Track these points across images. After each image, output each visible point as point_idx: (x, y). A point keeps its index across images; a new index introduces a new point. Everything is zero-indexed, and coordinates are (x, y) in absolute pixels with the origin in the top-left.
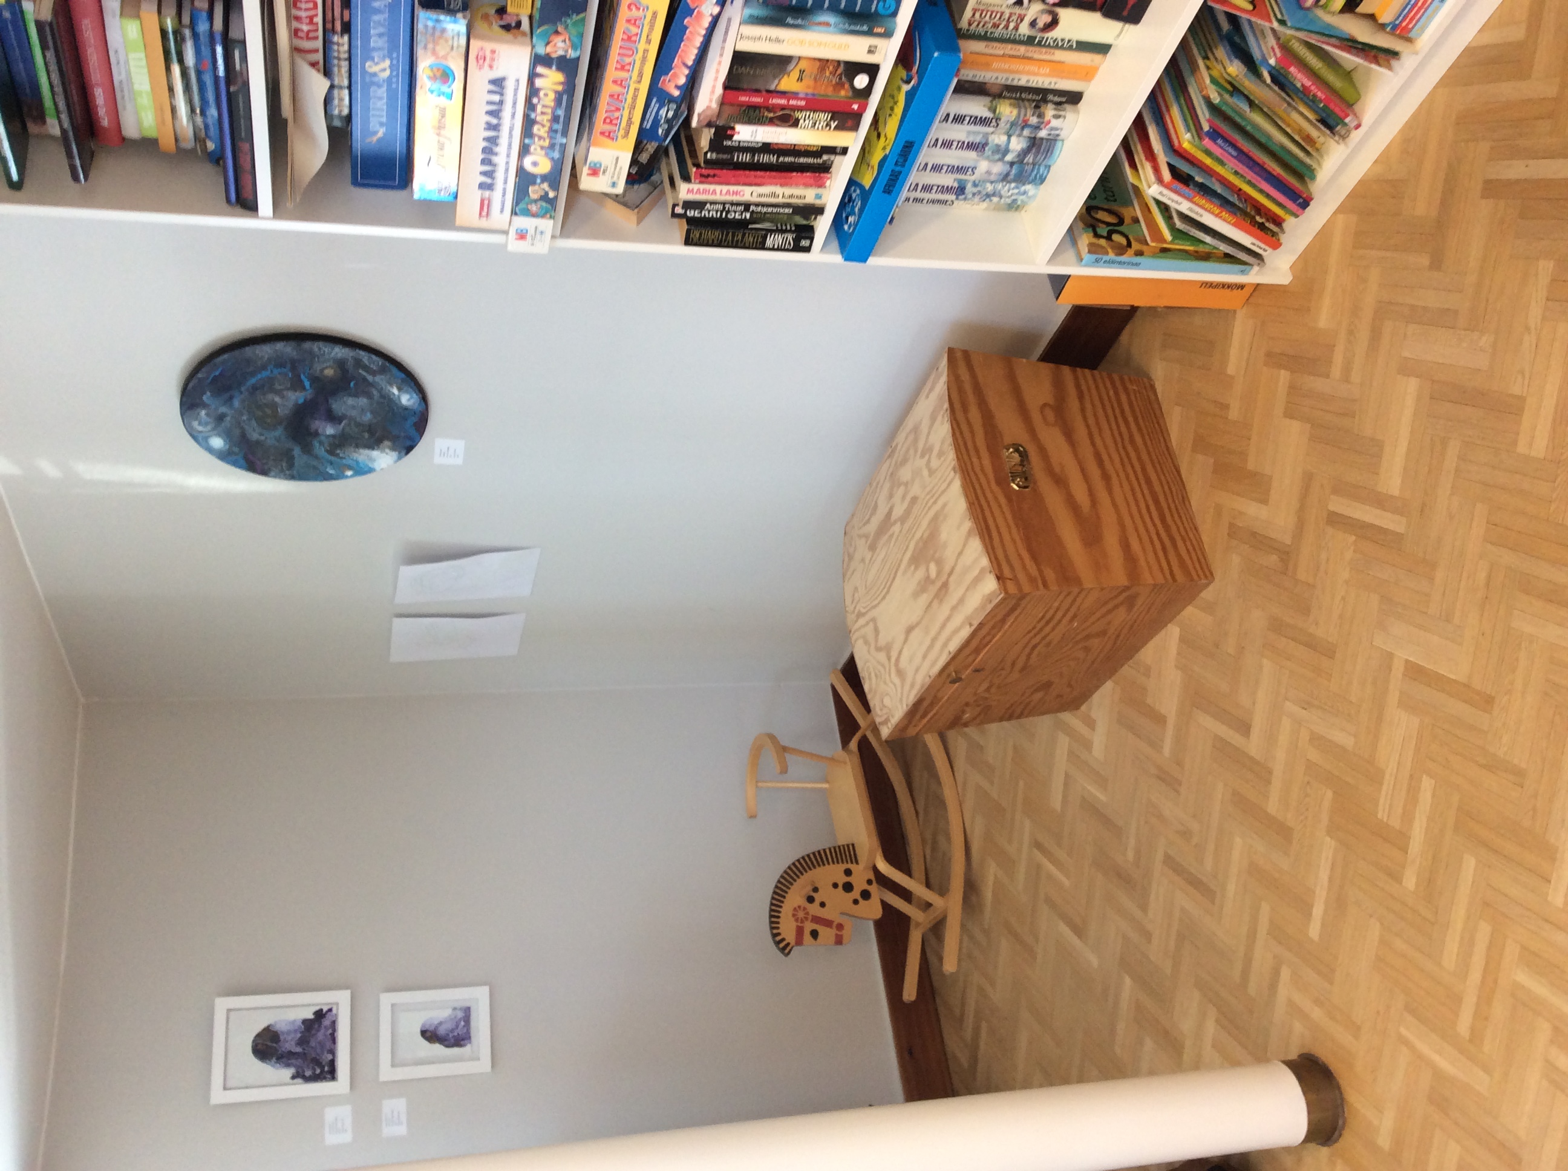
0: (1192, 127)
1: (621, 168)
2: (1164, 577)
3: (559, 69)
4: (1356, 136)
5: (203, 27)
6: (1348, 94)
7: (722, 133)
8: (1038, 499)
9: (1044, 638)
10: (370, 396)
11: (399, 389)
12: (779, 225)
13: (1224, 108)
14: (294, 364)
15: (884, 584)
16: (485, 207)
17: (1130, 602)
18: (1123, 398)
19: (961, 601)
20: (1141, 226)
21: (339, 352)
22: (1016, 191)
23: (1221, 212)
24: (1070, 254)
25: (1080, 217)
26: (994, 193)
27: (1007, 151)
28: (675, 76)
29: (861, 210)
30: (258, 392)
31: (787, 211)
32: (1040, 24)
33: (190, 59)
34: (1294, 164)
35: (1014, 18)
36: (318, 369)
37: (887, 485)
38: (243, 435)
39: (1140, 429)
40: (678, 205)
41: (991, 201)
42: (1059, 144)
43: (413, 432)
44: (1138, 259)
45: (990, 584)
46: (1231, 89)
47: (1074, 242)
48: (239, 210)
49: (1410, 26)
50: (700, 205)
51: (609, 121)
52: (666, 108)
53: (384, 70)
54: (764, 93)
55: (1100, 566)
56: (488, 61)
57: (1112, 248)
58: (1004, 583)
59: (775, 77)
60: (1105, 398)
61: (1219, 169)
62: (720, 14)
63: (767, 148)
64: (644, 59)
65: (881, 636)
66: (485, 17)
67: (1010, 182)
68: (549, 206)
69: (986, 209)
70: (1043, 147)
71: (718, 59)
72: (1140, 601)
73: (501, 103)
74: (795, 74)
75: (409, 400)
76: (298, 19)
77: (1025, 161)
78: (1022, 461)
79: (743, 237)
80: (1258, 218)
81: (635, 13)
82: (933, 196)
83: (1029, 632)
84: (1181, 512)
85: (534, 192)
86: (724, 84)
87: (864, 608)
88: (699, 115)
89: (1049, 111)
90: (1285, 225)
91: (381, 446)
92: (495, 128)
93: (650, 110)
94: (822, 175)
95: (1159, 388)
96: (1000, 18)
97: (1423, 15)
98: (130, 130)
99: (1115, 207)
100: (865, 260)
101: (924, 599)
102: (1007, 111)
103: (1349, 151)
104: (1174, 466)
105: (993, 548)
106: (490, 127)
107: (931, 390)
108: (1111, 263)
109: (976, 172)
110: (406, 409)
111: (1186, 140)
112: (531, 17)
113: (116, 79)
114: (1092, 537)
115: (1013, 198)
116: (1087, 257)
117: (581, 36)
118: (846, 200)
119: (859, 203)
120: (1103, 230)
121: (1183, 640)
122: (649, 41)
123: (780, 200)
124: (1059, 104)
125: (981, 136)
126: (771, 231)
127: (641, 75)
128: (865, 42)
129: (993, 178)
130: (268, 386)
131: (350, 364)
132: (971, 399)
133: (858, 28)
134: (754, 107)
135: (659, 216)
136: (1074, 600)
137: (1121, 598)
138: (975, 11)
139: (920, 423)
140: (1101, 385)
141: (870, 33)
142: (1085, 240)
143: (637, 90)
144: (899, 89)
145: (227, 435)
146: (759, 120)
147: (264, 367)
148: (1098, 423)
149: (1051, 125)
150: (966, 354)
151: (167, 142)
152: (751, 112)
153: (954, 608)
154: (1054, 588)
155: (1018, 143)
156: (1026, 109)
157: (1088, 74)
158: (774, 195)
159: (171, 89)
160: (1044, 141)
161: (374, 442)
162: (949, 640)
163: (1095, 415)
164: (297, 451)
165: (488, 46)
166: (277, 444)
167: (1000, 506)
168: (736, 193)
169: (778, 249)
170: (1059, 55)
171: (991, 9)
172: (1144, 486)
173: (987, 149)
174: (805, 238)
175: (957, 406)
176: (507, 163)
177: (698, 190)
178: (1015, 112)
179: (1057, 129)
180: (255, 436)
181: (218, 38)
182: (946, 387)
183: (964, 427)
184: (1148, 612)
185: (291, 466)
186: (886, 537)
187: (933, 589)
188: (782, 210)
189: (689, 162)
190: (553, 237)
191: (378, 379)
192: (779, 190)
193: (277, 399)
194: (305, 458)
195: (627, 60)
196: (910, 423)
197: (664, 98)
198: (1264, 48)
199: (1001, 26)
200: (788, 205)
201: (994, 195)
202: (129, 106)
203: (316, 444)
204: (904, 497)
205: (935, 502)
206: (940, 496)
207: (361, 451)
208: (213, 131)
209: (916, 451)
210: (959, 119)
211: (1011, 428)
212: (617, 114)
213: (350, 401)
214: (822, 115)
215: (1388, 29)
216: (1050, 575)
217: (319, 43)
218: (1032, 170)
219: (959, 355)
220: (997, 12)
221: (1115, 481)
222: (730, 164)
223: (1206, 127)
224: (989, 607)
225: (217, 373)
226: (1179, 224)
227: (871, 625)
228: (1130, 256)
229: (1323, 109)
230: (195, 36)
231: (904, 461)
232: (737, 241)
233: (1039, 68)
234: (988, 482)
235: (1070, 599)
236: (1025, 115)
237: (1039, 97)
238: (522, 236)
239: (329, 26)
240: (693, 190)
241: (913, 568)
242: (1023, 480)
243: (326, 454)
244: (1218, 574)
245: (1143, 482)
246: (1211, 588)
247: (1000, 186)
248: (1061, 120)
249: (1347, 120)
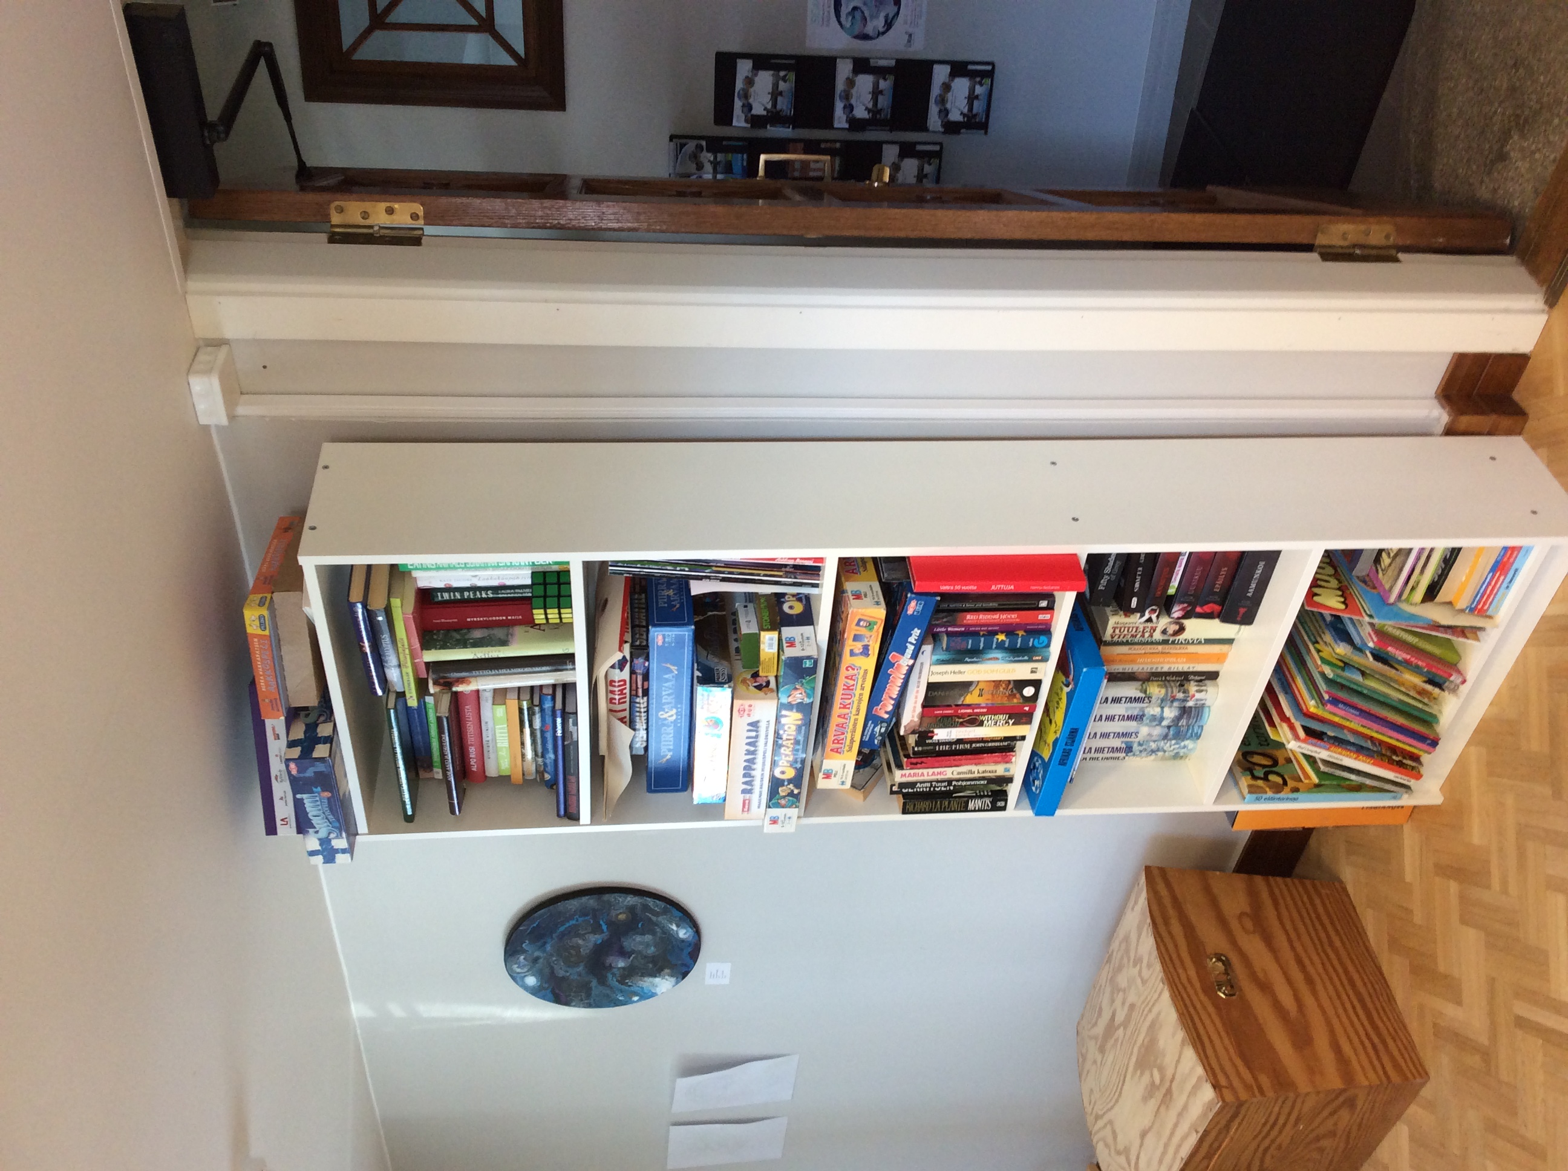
0: (1316, 696)
1: (847, 772)
2: (1378, 1077)
3: (797, 711)
4: (1464, 689)
5: (548, 705)
6: (1449, 656)
7: (924, 736)
8: (1246, 1008)
9: (1273, 1141)
10: (654, 933)
11: (678, 926)
12: (978, 792)
13: (1339, 680)
14: (595, 913)
15: (1116, 1086)
16: (746, 806)
17: (1351, 1103)
18: (1318, 901)
19: (1185, 1108)
20: (1294, 765)
21: (631, 900)
22: (1177, 746)
23: (1358, 756)
24: (1234, 793)
25: (1236, 762)
26: (1159, 748)
27: (1162, 719)
28: (885, 705)
29: (1044, 777)
30: (566, 937)
31: (982, 782)
32: (1170, 631)
33: (537, 724)
34: (1416, 713)
35: (1148, 630)
36: (614, 914)
37: (1108, 990)
38: (552, 972)
39: (1337, 931)
40: (894, 785)
41: (1156, 755)
42: (1206, 710)
43: (688, 960)
44: (1295, 795)
45: (1208, 1093)
46: (1341, 664)
47: (1237, 783)
48: (567, 821)
49: (1486, 607)
50: (912, 785)
51: (837, 741)
52: (879, 727)
53: (672, 716)
54: (954, 707)
55: (1313, 1069)
56: (746, 712)
57: (1270, 788)
58: (1220, 1091)
59: (961, 695)
60: (1300, 903)
61: (1347, 724)
62: (913, 665)
63: (960, 741)
64: (860, 700)
65: (1120, 1138)
66: (744, 681)
67: (1171, 740)
68: (795, 800)
69: (1154, 760)
70: (1193, 713)
71: (916, 689)
72: (1360, 1103)
73: (757, 737)
74: (977, 692)
75: (685, 934)
76: (612, 692)
77: (1180, 724)
78: (1225, 970)
79: (949, 803)
80: (1394, 757)
81: (851, 672)
82: (1106, 755)
83: (1256, 1136)
84: (1387, 1009)
85: (783, 792)
86: (922, 704)
87: (1101, 1110)
88: (905, 727)
89: (1192, 688)
90: (1422, 759)
91: (662, 973)
92: (753, 753)
93: (868, 728)
94: (1008, 754)
95: (1350, 889)
96: (1136, 631)
97: (1493, 600)
98: (491, 771)
99: (1269, 751)
100: (1053, 814)
101: (1153, 1104)
102: (1156, 691)
103: (1462, 700)
104: (1376, 966)
105: (1207, 1057)
106: (749, 752)
107: (1136, 903)
108: (1272, 799)
109: (1139, 735)
110: (683, 941)
111: (1312, 705)
112: (776, 677)
113: (485, 739)
114: (1302, 1039)
115: (1175, 751)
116: (1248, 796)
117: (814, 688)
118: (1032, 767)
119: (1042, 772)
120: (1259, 772)
121: (1412, 1139)
122: (863, 688)
123: (976, 775)
124: (1201, 681)
125: (1138, 709)
126: (972, 797)
127: (858, 710)
128: (1029, 666)
129: (1154, 738)
130: (574, 932)
131: (638, 911)
132: (1172, 912)
133: (1020, 658)
134: (948, 716)
135: (880, 792)
136: (1293, 1107)
137: (1341, 1099)
138: (1114, 629)
139: (1130, 932)
140: (1294, 892)
141: (1030, 660)
142: (1245, 781)
143: (856, 720)
144: (1062, 689)
145: (539, 974)
146: (952, 724)
147: (571, 918)
148: (1296, 929)
149: (1196, 697)
150: (1162, 871)
151: (517, 777)
152: (945, 719)
153: (1180, 1115)
154: (1271, 1094)
155: (1171, 712)
156: (1172, 688)
157: (1221, 658)
158: (971, 772)
159: (523, 744)
160: (1193, 709)
161: (656, 972)
162: (1179, 1146)
163: (1292, 921)
164: (594, 983)
165: (746, 703)
166: (579, 978)
167: (1210, 1016)
168: (940, 773)
169: (979, 810)
170: (1191, 649)
171: (1127, 625)
172: (1348, 987)
173: (1144, 718)
174: (1000, 800)
175: (1159, 920)
176: (762, 774)
177: (910, 774)
178: (1163, 691)
179: (1202, 700)
180: (561, 973)
181: (559, 713)
182: (1146, 903)
183: (1167, 940)
184: (1371, 1112)
185: (588, 996)
186: (1113, 1040)
187: (1159, 1095)
188: (978, 783)
189: (901, 754)
190: (798, 817)
191: (660, 919)
192: (974, 768)
193: (580, 942)
194: (601, 988)
195: (848, 701)
196: (1121, 932)
197: (878, 720)
198: (1362, 634)
199: (1138, 636)
200: (983, 778)
201: (1158, 750)
202: (492, 756)
203: (610, 976)
204: (1123, 1004)
205: (1150, 1011)
206: (1153, 1005)
207: (646, 979)
208: (550, 768)
209: (1129, 961)
210: (1117, 700)
211: (1213, 938)
212: (842, 737)
213: (638, 938)
214: (1001, 716)
215: (1467, 611)
216: (1264, 1080)
217: (627, 706)
218: (1188, 730)
219: (1156, 872)
220: (1133, 628)
221: (1319, 987)
222: (933, 753)
223: (1326, 697)
224: (1210, 1116)
225: (535, 925)
226: (1322, 768)
227: (1109, 1126)
228: (1286, 793)
229: (1428, 672)
230: (542, 710)
231: (1120, 969)
232: (945, 807)
233: (1177, 659)
234: (1197, 994)
235: (1289, 1103)
236: (1172, 692)
237: (1183, 678)
238: (774, 821)
239: (634, 693)
240: (905, 775)
241: (1139, 1072)
242: (1229, 988)
243: (617, 983)
244: (1432, 1074)
245: (1346, 982)
246: (1428, 1085)
247: (1162, 743)
248: (1203, 693)
249: (1452, 678)
